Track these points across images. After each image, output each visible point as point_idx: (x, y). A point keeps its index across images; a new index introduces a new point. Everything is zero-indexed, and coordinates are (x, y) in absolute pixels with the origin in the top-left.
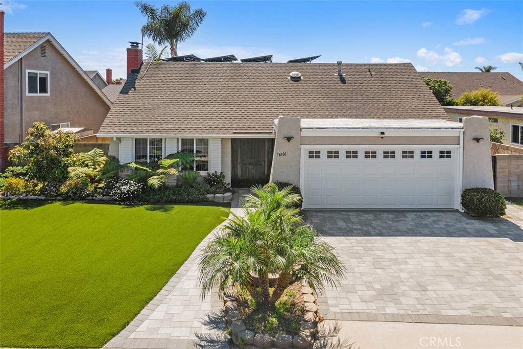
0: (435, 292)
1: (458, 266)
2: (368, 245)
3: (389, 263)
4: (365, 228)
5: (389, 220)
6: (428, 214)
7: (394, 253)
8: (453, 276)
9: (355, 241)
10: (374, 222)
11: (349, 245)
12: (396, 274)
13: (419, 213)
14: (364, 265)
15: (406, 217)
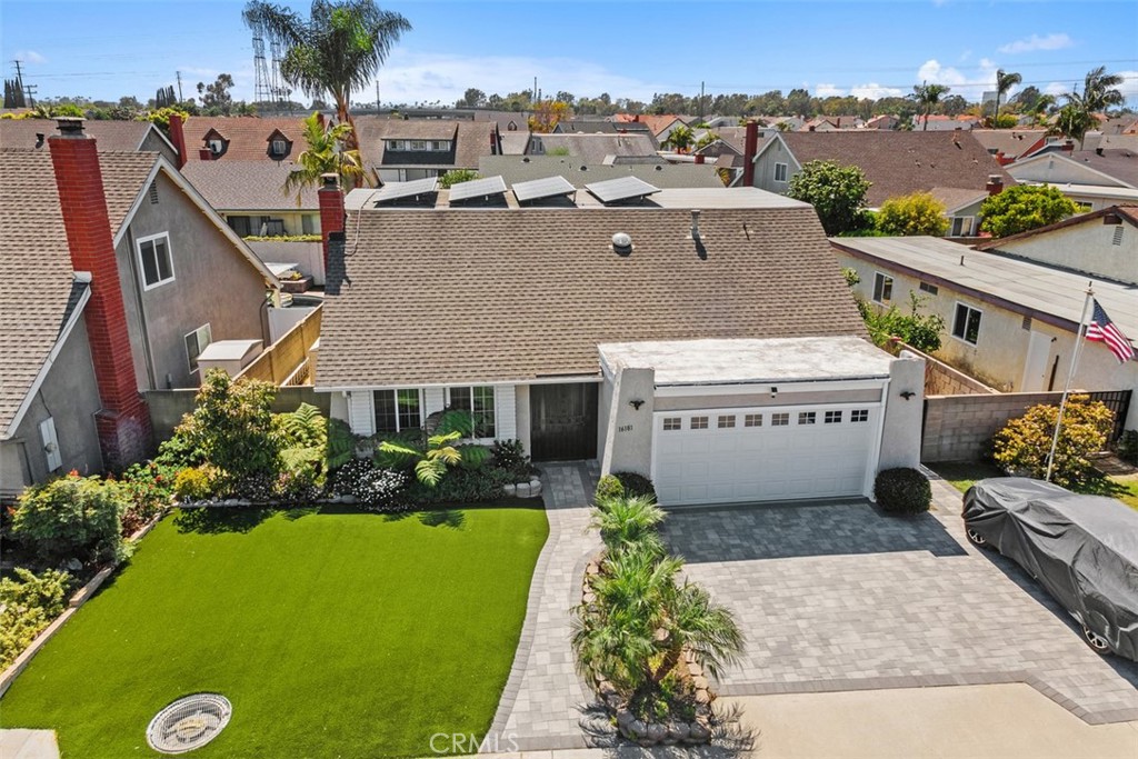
0: (840, 648)
1: (866, 604)
2: (755, 575)
3: (783, 606)
4: (746, 544)
5: (776, 526)
6: (828, 508)
7: (788, 588)
8: (859, 620)
9: (735, 569)
10: (756, 531)
11: (730, 577)
12: (792, 623)
13: (815, 508)
14: (752, 610)
15: (800, 517)
